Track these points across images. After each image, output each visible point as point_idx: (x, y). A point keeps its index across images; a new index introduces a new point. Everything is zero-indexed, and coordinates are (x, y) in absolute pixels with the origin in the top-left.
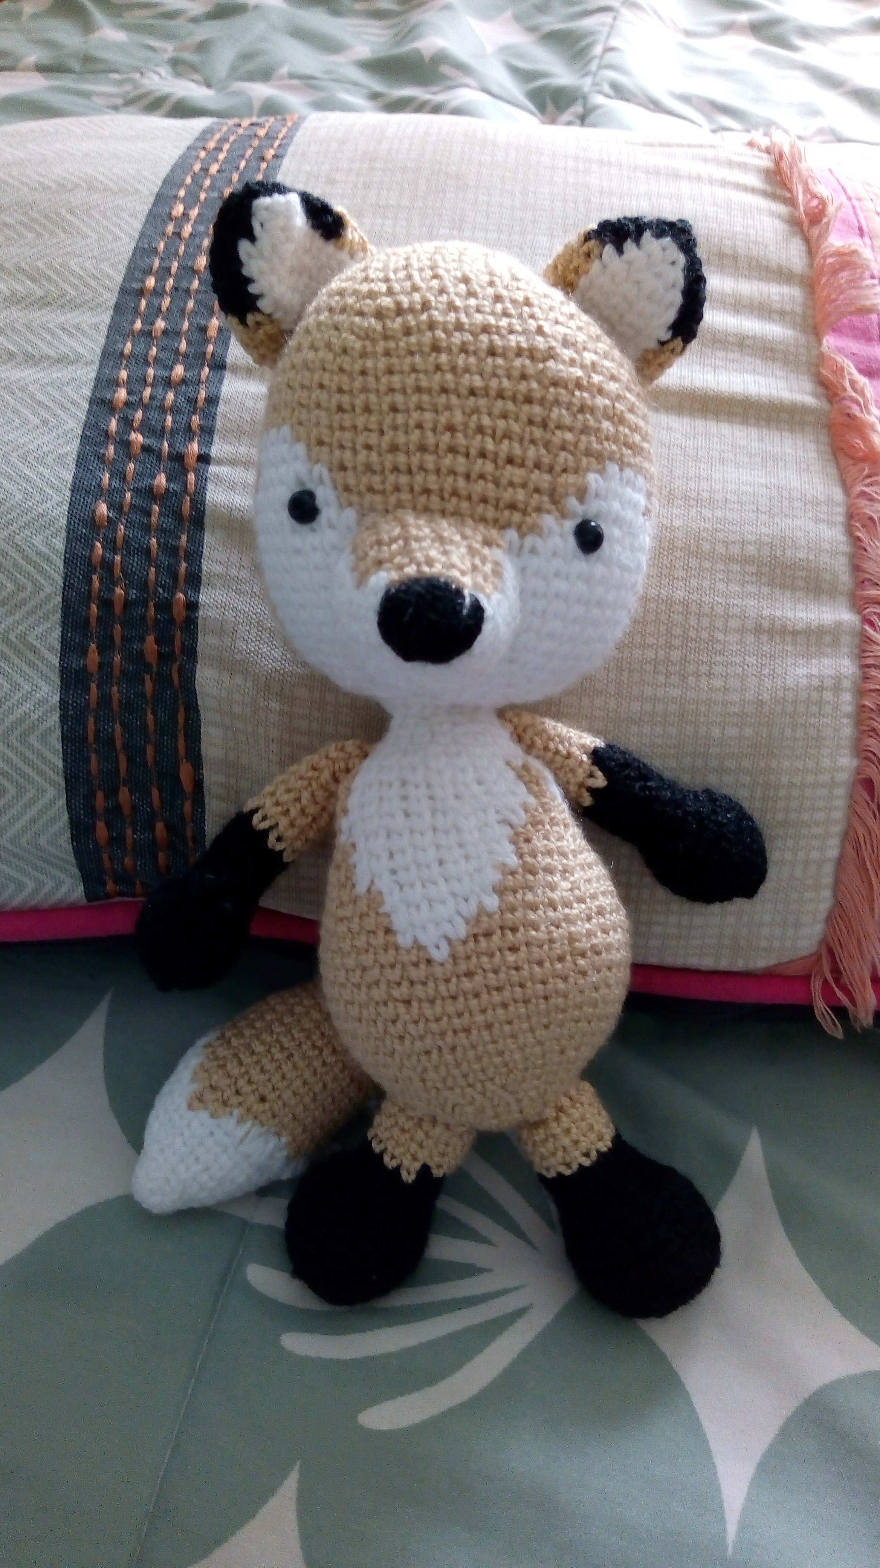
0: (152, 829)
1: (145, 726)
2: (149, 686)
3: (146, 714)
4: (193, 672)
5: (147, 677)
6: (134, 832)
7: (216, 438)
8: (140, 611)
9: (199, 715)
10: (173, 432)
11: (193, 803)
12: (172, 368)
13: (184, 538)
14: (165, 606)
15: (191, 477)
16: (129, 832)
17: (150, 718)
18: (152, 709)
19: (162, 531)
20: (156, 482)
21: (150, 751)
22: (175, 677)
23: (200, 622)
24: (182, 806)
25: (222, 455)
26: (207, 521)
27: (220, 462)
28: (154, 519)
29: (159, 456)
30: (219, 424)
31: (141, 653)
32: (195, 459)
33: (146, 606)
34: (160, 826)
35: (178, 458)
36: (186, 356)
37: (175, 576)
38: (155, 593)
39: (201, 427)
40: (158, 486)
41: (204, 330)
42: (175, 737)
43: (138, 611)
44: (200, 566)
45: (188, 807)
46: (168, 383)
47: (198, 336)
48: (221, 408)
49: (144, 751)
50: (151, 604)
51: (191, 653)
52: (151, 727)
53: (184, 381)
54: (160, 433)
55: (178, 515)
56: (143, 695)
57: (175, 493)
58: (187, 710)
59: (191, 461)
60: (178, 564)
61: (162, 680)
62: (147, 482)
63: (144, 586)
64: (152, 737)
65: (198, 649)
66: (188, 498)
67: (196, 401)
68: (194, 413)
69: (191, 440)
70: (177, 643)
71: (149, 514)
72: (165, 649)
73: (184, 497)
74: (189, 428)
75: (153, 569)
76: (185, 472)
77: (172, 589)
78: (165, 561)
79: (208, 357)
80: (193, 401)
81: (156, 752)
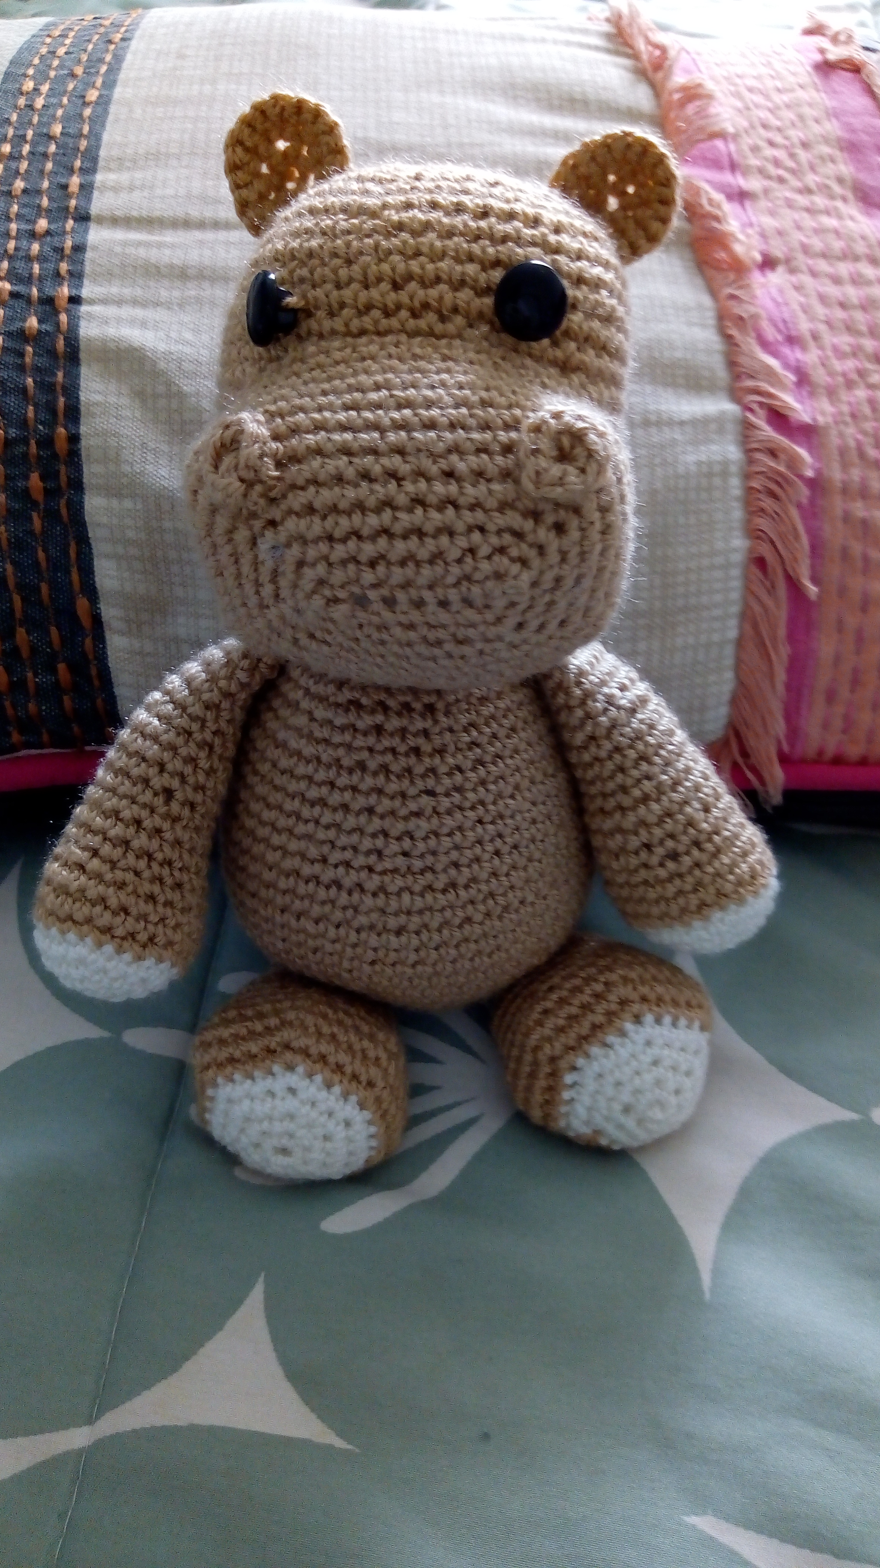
0: (54, 671)
1: (37, 563)
2: (37, 523)
3: (36, 553)
4: (81, 504)
5: (35, 515)
6: (36, 675)
7: (86, 282)
8: (22, 449)
9: (91, 549)
10: (41, 279)
11: (94, 639)
12: (34, 222)
13: (60, 375)
14: (47, 442)
15: (63, 318)
16: (30, 675)
17: (41, 555)
18: (43, 546)
19: (37, 370)
20: (27, 324)
21: (44, 588)
22: (64, 511)
23: (83, 453)
24: (83, 642)
25: (93, 296)
26: (82, 355)
27: (92, 302)
28: (28, 360)
29: (28, 300)
30: (88, 268)
31: (26, 491)
32: (66, 300)
33: (27, 444)
34: (61, 667)
35: (49, 302)
36: (49, 211)
37: (54, 412)
38: (35, 431)
39: (70, 272)
40: (30, 328)
41: (65, 187)
42: (68, 572)
43: (20, 449)
44: (78, 398)
45: (88, 642)
46: (33, 235)
47: (58, 193)
48: (89, 255)
49: (38, 590)
50: (33, 442)
51: (77, 485)
52: (44, 564)
53: (48, 233)
54: (28, 280)
55: (52, 353)
56: (32, 533)
57: (47, 333)
58: (78, 544)
59: (63, 303)
60: (55, 399)
61: (51, 516)
62: (18, 325)
63: (23, 423)
64: (45, 575)
65: (85, 480)
66: (62, 337)
67: (62, 249)
68: (62, 259)
69: (61, 284)
70: (63, 479)
71: (22, 355)
72: (51, 485)
73: (57, 337)
74: (58, 274)
75: (31, 408)
76: (56, 312)
77: (52, 423)
78: (43, 399)
79: (72, 210)
80: (59, 250)
81: (50, 589)
